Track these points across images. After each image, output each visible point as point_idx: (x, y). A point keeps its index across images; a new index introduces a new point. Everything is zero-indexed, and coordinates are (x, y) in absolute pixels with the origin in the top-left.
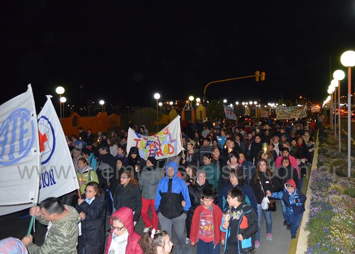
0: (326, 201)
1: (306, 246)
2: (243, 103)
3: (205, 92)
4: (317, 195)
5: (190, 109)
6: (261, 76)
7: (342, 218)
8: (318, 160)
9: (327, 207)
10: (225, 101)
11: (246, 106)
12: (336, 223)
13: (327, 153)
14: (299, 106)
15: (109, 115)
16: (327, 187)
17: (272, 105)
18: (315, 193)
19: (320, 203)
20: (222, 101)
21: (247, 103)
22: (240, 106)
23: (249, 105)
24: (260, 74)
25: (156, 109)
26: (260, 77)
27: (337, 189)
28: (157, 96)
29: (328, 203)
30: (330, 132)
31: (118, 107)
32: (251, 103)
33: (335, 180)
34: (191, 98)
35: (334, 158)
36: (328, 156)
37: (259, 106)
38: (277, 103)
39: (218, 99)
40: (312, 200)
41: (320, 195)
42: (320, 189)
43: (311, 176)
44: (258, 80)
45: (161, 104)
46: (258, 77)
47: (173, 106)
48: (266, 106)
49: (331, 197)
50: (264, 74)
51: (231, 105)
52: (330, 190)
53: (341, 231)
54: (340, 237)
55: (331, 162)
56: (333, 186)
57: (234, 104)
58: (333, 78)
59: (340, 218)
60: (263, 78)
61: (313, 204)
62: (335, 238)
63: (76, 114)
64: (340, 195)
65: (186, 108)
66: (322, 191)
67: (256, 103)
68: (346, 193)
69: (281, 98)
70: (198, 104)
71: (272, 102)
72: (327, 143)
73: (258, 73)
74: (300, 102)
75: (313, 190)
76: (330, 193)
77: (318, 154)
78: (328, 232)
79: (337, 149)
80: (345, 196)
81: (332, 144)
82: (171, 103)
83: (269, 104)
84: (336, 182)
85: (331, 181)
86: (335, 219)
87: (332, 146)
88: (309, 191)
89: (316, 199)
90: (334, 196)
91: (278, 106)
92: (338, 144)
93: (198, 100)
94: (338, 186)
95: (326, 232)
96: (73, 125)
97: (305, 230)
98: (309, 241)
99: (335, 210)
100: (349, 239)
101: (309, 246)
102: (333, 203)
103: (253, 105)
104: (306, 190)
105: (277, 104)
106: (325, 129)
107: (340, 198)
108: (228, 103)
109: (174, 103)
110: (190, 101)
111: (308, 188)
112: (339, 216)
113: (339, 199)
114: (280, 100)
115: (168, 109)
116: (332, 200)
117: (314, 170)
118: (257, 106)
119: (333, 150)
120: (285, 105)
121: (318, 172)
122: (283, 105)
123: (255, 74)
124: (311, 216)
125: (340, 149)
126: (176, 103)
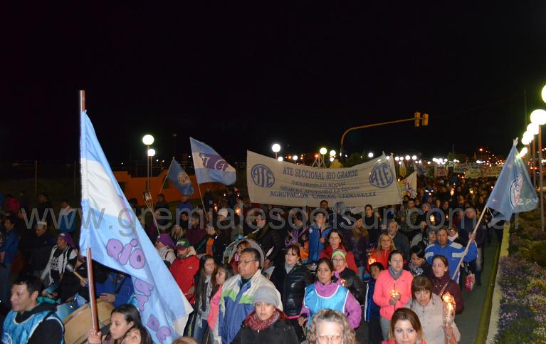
0: (525, 303)
2: (397, 158)
3: (342, 142)
4: (509, 295)
5: (322, 165)
6: (422, 119)
8: (510, 243)
9: (526, 313)
10: (371, 155)
11: (400, 163)
12: (540, 338)
13: (524, 233)
14: (478, 162)
16: (526, 283)
17: (439, 161)
18: (507, 291)
19: (515, 306)
20: (367, 154)
21: (402, 158)
23: (405, 161)
24: (421, 116)
26: (421, 121)
27: (541, 286)
28: (276, 148)
29: (527, 307)
32: (408, 158)
33: (536, 273)
34: (323, 151)
35: (535, 239)
36: (524, 237)
37: (420, 162)
38: (446, 158)
39: (361, 153)
40: (502, 301)
41: (515, 294)
42: (514, 286)
43: (499, 266)
44: (418, 125)
45: (281, 159)
46: (418, 121)
48: (429, 163)
49: (532, 298)
50: (426, 116)
52: (529, 287)
55: (531, 247)
56: (533, 281)
58: (529, 122)
60: (426, 123)
61: (504, 308)
65: (316, 164)
66: (517, 290)
67: (415, 158)
69: (451, 151)
70: (332, 160)
71: (438, 157)
73: (418, 115)
74: (480, 156)
75: (504, 287)
76: (530, 292)
77: (508, 234)
79: (538, 227)
81: (532, 220)
82: (295, 158)
83: (434, 160)
84: (538, 277)
85: (530, 274)
86: (539, 331)
87: (531, 222)
88: (497, 288)
89: (509, 300)
90: (537, 296)
91: (447, 163)
92: (540, 219)
93: (333, 153)
94: (541, 281)
99: (537, 318)
102: (535, 307)
103: (412, 161)
104: (493, 287)
105: (446, 160)
108: (375, 158)
109: (299, 157)
110: (322, 155)
111: (496, 283)
112: (545, 326)
113: (544, 302)
114: (450, 154)
116: (533, 304)
117: (504, 257)
118: (416, 162)
119: (532, 228)
120: (458, 161)
121: (510, 260)
122: (455, 161)
123: (413, 117)
124: (502, 326)
125: (543, 227)
126: (302, 158)
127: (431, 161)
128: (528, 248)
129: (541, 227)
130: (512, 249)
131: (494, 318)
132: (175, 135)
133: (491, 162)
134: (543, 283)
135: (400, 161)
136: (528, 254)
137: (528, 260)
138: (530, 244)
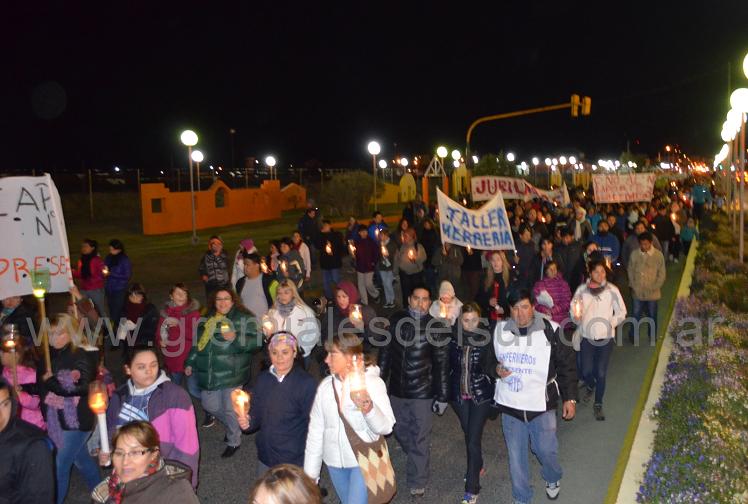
0: (701, 361)
1: (651, 451)
2: (548, 161)
3: (468, 140)
4: (682, 349)
5: (441, 172)
6: (581, 105)
7: (730, 396)
8: (694, 278)
9: (700, 374)
10: (511, 157)
11: (554, 168)
12: (716, 407)
13: (714, 264)
14: (663, 166)
15: (283, 184)
17: (607, 165)
18: (679, 345)
19: (687, 365)
20: (505, 156)
21: (555, 161)
22: (542, 166)
23: (559, 166)
24: (581, 101)
25: (372, 172)
26: (580, 108)
27: (726, 338)
28: (374, 148)
29: (704, 365)
30: (725, 220)
31: (301, 170)
32: (563, 160)
34: (442, 152)
35: (728, 272)
36: (714, 269)
37: (581, 166)
38: (618, 160)
39: (496, 154)
40: (672, 357)
41: (689, 348)
43: (674, 311)
44: (575, 113)
45: (383, 164)
46: (576, 108)
47: (408, 167)
48: (594, 167)
49: (712, 353)
50: (588, 100)
51: (524, 166)
53: (724, 422)
54: (721, 436)
56: (718, 331)
57: (529, 162)
59: (726, 396)
60: (587, 110)
61: (672, 368)
62: (711, 437)
63: (221, 184)
64: (731, 350)
65: (431, 172)
67: (573, 160)
68: (745, 346)
69: (626, 150)
70: (456, 164)
72: (715, 242)
73: (576, 99)
74: (667, 158)
76: (712, 346)
77: (692, 267)
78: (698, 424)
79: (735, 256)
80: (742, 352)
81: (726, 245)
82: (404, 162)
83: (601, 163)
84: (726, 324)
86: (716, 399)
87: (725, 250)
88: (667, 341)
89: (680, 357)
90: (720, 351)
91: (620, 168)
92: (738, 244)
93: (456, 155)
94: (729, 331)
95: (694, 426)
96: (217, 206)
97: (651, 418)
98: (657, 442)
99: (717, 381)
100: (740, 440)
101: (656, 451)
102: (714, 366)
103: (569, 165)
104: (663, 339)
105: (618, 163)
107: (731, 355)
108: (518, 161)
109: (411, 160)
110: (440, 159)
111: (667, 334)
112: (724, 392)
113: (728, 358)
114: (623, 154)
115: (398, 173)
116: (713, 361)
117: (682, 298)
118: (576, 167)
119: (727, 257)
120: (635, 165)
121: (689, 302)
122: (630, 164)
123: (569, 101)
124: (665, 392)
125: (742, 256)
126: (416, 163)
127: (597, 164)
128: (715, 283)
129: (739, 257)
130: (695, 287)
131: (658, 381)
132: (233, 131)
133: (681, 165)
134: (730, 333)
135: (552, 165)
136: (716, 293)
137: (715, 302)
138: (721, 279)
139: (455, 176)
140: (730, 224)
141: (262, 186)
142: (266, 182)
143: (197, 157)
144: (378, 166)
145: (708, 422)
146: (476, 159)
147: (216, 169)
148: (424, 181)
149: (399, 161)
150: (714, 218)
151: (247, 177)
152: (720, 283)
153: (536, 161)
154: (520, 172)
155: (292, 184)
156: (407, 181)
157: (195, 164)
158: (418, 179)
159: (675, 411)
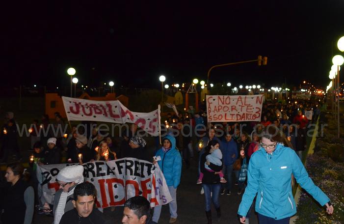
2: (247, 87)
3: (208, 75)
5: (195, 91)
6: (263, 60)
8: (316, 144)
10: (229, 84)
11: (250, 90)
13: (326, 138)
14: (302, 90)
16: (321, 172)
17: (276, 89)
20: (226, 84)
21: (250, 87)
22: (244, 89)
23: (252, 89)
24: (263, 59)
25: (161, 91)
26: (262, 62)
27: (331, 174)
28: (162, 78)
30: (331, 117)
31: (127, 88)
32: (254, 87)
33: (330, 165)
34: (196, 81)
35: (332, 143)
36: (326, 141)
37: (263, 90)
38: (281, 87)
39: (222, 83)
42: (313, 174)
44: (260, 64)
45: (167, 86)
46: (260, 62)
47: (179, 88)
48: (269, 90)
49: (324, 182)
50: (266, 58)
51: (235, 89)
52: (324, 175)
53: (329, 217)
56: (327, 171)
57: (238, 87)
60: (266, 63)
63: (86, 94)
64: (333, 181)
65: (190, 91)
66: (315, 177)
67: (259, 87)
68: (340, 178)
70: (203, 87)
71: (275, 86)
72: (326, 128)
73: (260, 57)
74: (304, 87)
76: (324, 179)
77: (315, 139)
78: (316, 218)
80: (338, 182)
81: (332, 129)
82: (177, 86)
83: (273, 88)
84: (330, 168)
85: (326, 166)
87: (331, 131)
90: (327, 181)
91: (281, 91)
92: (337, 129)
93: (203, 83)
94: (332, 171)
102: (325, 188)
103: (256, 88)
105: (280, 89)
106: (326, 114)
107: (333, 183)
108: (232, 87)
109: (181, 85)
110: (195, 84)
113: (331, 185)
114: (283, 84)
115: (174, 91)
117: (310, 155)
118: (261, 90)
119: (331, 135)
120: (289, 90)
121: (313, 157)
122: (287, 89)
123: (257, 59)
124: (300, 202)
125: (339, 135)
126: (183, 86)
127: (270, 89)
128: (326, 148)
129: (337, 135)
130: (316, 150)
131: (297, 196)
133: (311, 90)
135: (249, 89)
136: (326, 153)
137: (326, 157)
138: (329, 145)
139: (202, 93)
140: (333, 119)
141: (107, 96)
142: (108, 94)
143: (75, 81)
144: (164, 87)
145: (321, 216)
146: (212, 85)
147: (85, 87)
148: (187, 95)
149: (175, 85)
150: (326, 116)
151: (99, 91)
152: (328, 147)
153: (241, 87)
154: (234, 92)
155: (121, 96)
156: (178, 95)
157: (74, 84)
158: (184, 94)
159: (305, 211)
